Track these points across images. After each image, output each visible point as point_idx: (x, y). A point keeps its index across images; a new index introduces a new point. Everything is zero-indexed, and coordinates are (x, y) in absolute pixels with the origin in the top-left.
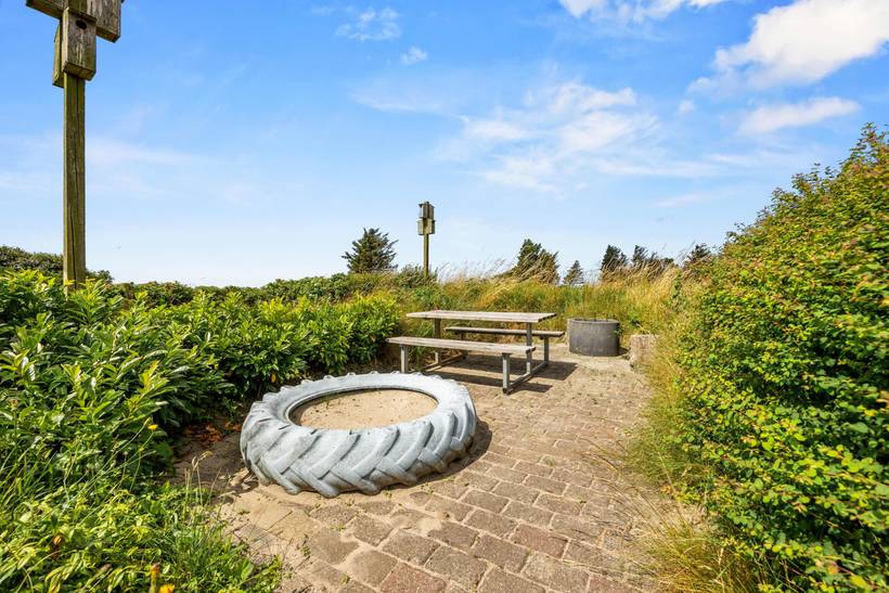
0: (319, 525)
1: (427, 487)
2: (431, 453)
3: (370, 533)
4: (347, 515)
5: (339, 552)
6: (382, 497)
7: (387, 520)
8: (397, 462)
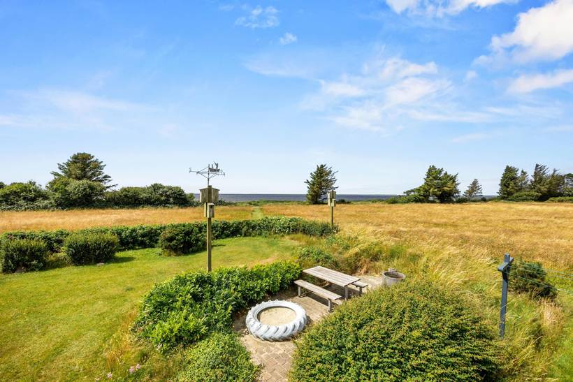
0: (260, 347)
1: (284, 343)
2: (286, 335)
3: (269, 351)
4: (265, 345)
5: (262, 353)
6: (274, 343)
7: (273, 349)
8: (277, 336)
